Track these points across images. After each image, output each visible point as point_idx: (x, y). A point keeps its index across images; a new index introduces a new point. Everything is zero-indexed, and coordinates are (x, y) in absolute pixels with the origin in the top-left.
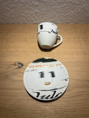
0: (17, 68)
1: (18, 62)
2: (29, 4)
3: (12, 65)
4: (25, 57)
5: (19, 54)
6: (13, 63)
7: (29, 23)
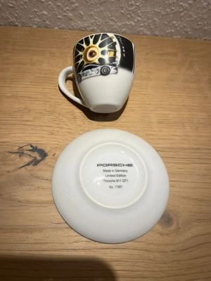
0: (28, 164)
1: (31, 146)
3: (13, 155)
4: (49, 129)
5: (31, 119)
6: (16, 149)
7: (58, 26)
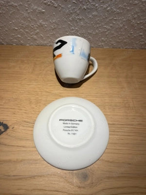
2: (27, 10)
